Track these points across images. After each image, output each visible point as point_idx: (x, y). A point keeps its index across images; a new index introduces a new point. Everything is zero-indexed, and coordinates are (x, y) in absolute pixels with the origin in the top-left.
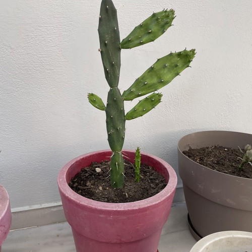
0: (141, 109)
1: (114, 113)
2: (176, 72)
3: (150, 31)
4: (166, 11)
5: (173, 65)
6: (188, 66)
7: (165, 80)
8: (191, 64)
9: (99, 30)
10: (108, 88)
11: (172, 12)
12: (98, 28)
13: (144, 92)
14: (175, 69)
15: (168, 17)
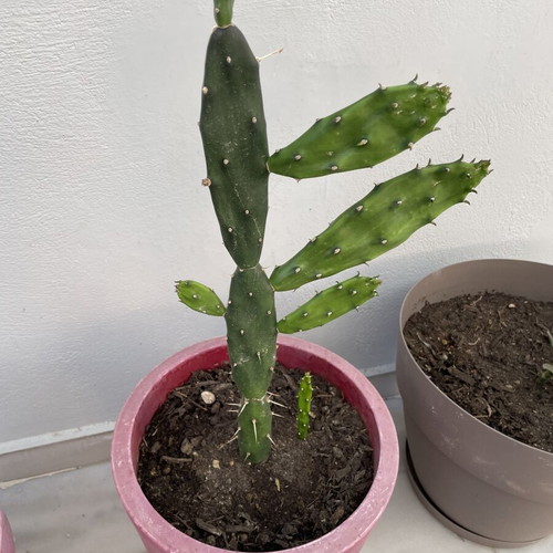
0: (320, 312)
1: (247, 324)
2: (424, 216)
3: (364, 142)
4: (420, 89)
5: (418, 199)
6: (461, 201)
7: (392, 239)
8: (469, 197)
9: (202, 126)
10: (232, 267)
11: (442, 95)
12: (198, 118)
13: (330, 269)
14: (423, 207)
15: (424, 106)
